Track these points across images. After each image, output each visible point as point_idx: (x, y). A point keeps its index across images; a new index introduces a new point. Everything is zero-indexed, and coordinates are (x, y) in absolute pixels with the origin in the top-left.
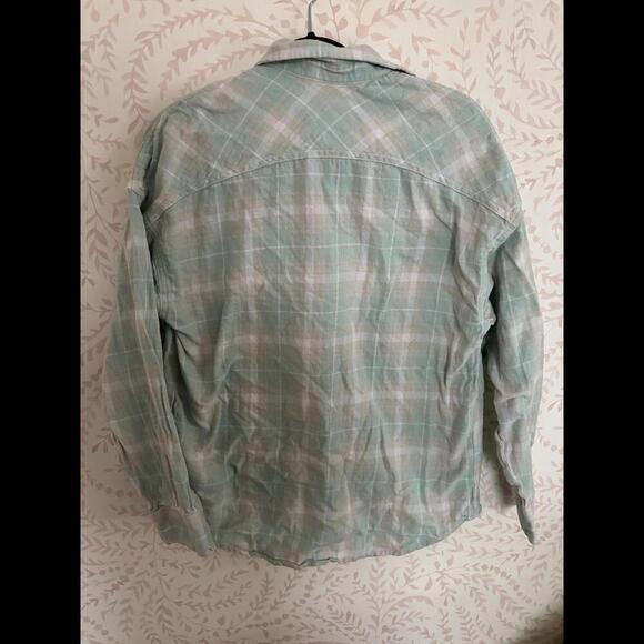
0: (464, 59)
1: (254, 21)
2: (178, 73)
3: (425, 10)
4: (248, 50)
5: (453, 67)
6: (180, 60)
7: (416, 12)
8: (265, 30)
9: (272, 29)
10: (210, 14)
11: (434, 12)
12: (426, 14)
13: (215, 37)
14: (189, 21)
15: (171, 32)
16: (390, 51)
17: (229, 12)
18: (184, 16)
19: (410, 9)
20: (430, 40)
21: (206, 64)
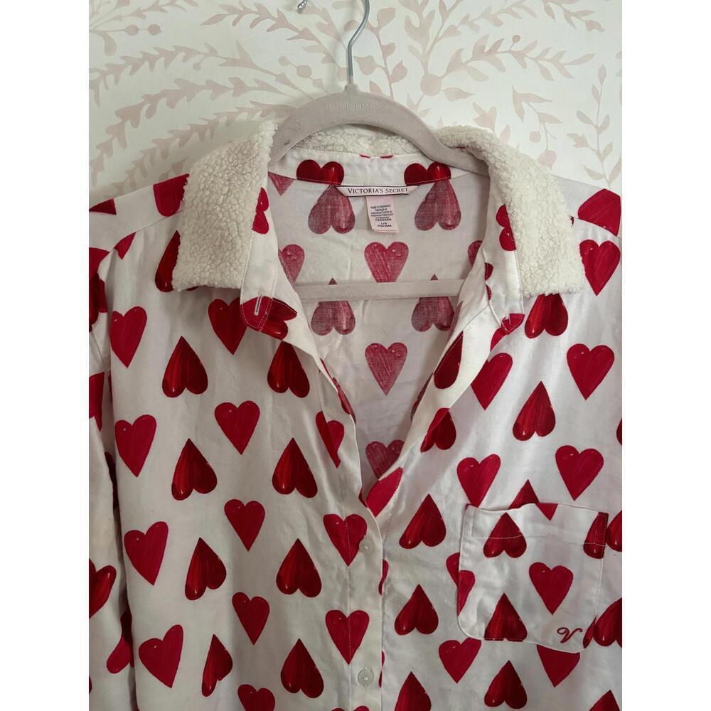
0: (600, 130)
1: (253, 66)
2: (124, 145)
3: (535, 53)
4: (241, 110)
5: (580, 142)
6: (128, 123)
7: (520, 56)
8: (271, 81)
9: (282, 79)
10: (181, 55)
11: (549, 56)
12: (536, 60)
13: (187, 90)
14: (147, 64)
15: (117, 81)
16: (477, 115)
17: (213, 52)
18: (141, 56)
19: (510, 51)
20: (542, 100)
21: (171, 132)
